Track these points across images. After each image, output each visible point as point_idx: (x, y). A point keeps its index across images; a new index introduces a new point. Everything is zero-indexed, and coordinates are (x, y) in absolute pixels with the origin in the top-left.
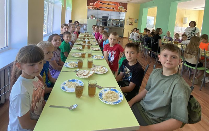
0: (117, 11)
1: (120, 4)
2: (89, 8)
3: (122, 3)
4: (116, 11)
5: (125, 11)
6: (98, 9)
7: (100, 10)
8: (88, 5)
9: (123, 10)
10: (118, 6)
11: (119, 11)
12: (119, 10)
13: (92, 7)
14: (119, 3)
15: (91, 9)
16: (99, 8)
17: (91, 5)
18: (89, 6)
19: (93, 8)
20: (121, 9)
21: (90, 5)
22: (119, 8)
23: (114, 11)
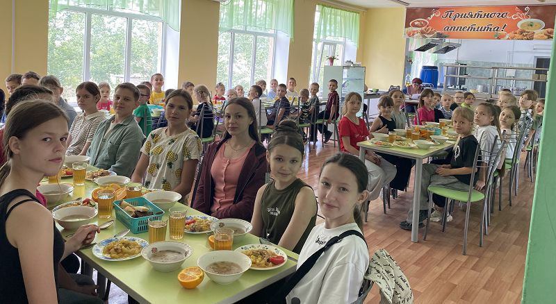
0: (512, 38)
5: (550, 37)
6: (440, 36)
7: (445, 37)
11: (520, 37)
12: (522, 32)
13: (420, 29)
15: (416, 35)
16: (443, 31)
21: (414, 25)
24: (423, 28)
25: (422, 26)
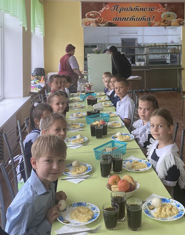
0: (159, 26)
1: (165, 7)
2: (86, 24)
3: (169, 4)
5: (180, 24)
6: (110, 25)
7: (115, 26)
8: (83, 17)
9: (174, 21)
10: (162, 13)
11: (164, 24)
12: (164, 21)
14: (163, 4)
15: (91, 25)
16: (113, 21)
17: (91, 15)
18: (87, 19)
19: (97, 22)
20: (169, 19)
21: (89, 17)
22: (162, 16)
23: (151, 26)
24: (97, 19)
25: (96, 17)
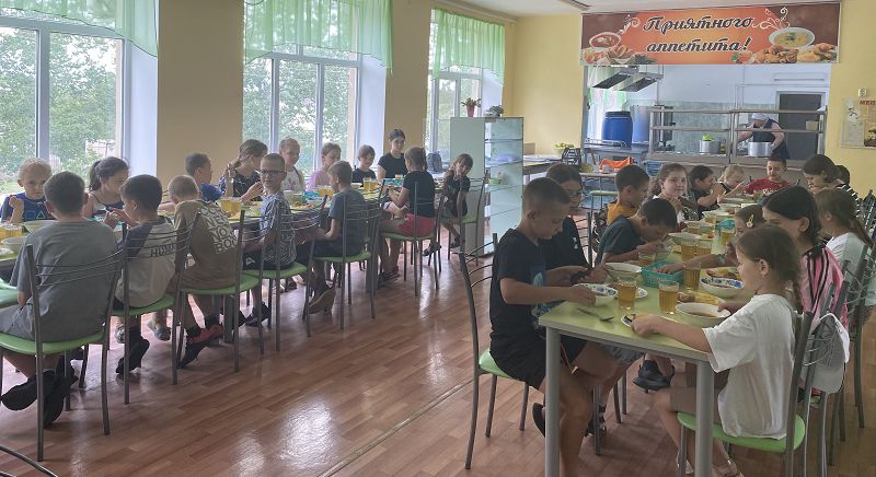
0: (762, 62)
2: (589, 61)
4: (753, 59)
6: (641, 60)
7: (650, 62)
8: (585, 44)
10: (773, 30)
11: (775, 58)
12: (777, 51)
13: (607, 49)
14: (775, 10)
15: (600, 61)
16: (646, 53)
17: (600, 40)
18: (592, 50)
19: (611, 55)
20: (791, 46)
21: (596, 44)
22: (772, 38)
23: (739, 62)
24: (612, 48)
25: (610, 45)
